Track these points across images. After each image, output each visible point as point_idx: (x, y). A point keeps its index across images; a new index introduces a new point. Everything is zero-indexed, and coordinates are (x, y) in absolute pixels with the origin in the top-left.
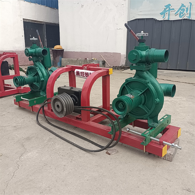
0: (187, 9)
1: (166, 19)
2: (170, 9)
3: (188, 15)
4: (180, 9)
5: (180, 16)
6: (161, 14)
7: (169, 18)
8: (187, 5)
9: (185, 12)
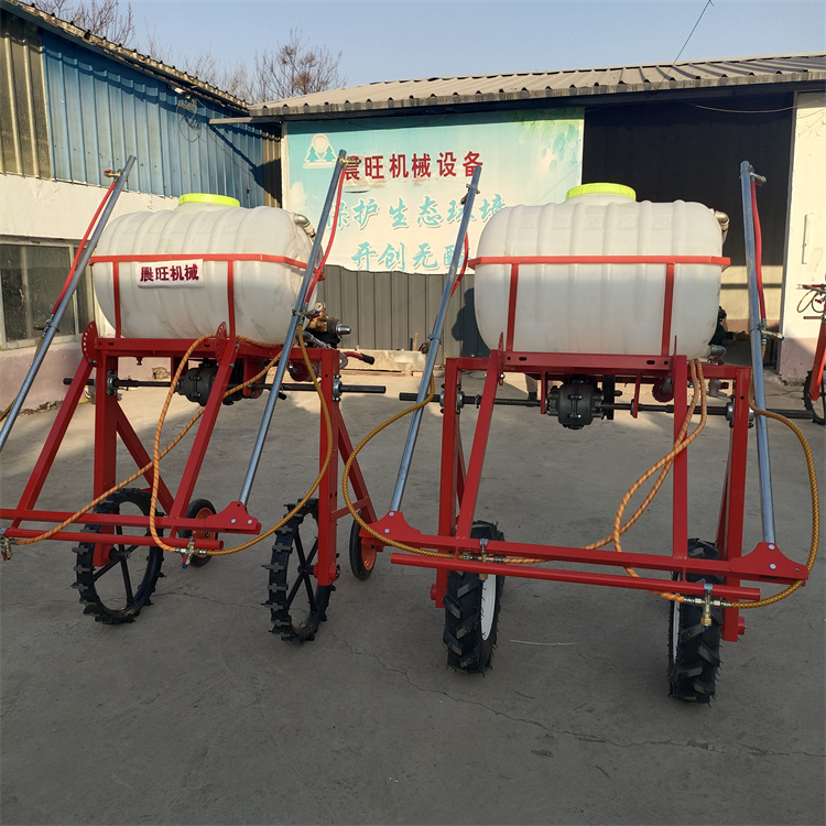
0: (398, 253)
1: (364, 269)
2: (368, 252)
3: (401, 265)
4: (386, 252)
5: (387, 266)
6: (354, 259)
7: (368, 267)
8: (398, 247)
9: (395, 259)
